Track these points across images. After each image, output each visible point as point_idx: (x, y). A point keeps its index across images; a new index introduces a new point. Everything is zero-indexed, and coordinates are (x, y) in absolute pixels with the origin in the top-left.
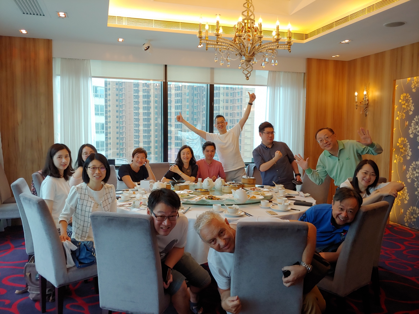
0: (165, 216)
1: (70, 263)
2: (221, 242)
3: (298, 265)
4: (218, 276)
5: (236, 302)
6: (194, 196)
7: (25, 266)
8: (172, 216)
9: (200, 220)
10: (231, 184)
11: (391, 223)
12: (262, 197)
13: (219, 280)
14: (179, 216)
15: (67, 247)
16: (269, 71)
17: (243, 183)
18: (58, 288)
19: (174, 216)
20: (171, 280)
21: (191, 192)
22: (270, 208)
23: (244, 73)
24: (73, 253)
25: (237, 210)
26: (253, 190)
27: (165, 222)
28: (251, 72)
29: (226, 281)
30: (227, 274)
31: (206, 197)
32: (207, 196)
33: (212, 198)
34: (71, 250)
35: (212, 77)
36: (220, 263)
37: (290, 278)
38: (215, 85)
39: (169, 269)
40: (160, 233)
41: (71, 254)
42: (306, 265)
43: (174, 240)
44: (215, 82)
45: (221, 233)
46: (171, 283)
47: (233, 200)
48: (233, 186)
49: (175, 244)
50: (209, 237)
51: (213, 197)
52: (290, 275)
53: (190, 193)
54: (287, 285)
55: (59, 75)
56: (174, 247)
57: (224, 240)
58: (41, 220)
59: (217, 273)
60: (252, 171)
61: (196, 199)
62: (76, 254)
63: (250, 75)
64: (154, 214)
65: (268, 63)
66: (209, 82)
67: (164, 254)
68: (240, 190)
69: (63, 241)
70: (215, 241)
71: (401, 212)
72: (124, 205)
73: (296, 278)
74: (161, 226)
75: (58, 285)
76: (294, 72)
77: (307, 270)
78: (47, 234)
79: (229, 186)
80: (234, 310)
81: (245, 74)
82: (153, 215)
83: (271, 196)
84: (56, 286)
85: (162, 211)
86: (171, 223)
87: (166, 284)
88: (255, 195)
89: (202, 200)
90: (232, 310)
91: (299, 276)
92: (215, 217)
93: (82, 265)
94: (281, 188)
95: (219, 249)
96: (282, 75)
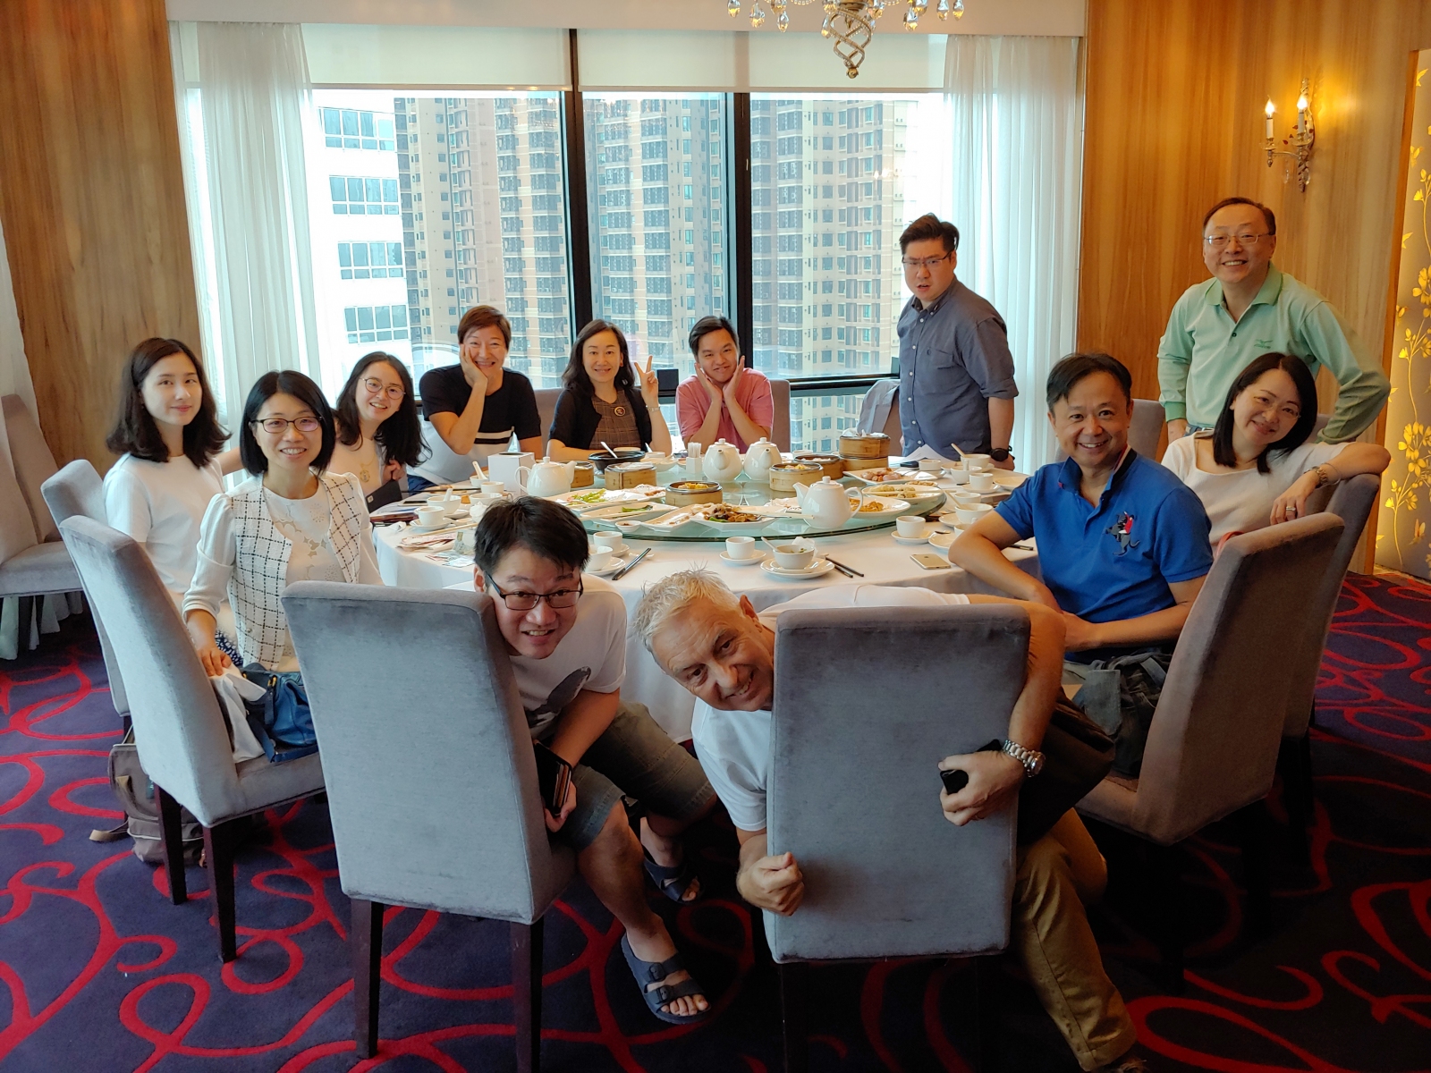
0: (534, 594)
1: (246, 746)
2: (722, 676)
3: (993, 750)
4: (726, 786)
5: (786, 875)
6: (667, 507)
7: (112, 751)
8: (561, 593)
9: (651, 601)
10: (803, 460)
11: (1379, 571)
12: (905, 505)
13: (730, 799)
14: (584, 591)
15: (229, 694)
16: (950, 36)
17: (846, 456)
18: (212, 829)
19: (568, 591)
20: (571, 803)
21: (659, 492)
22: (928, 543)
23: (840, 54)
24: (254, 711)
25: (806, 557)
26: (875, 478)
27: (537, 614)
28: (864, 49)
29: (754, 804)
30: (756, 781)
31: (705, 513)
32: (714, 506)
33: (726, 516)
34: (245, 701)
35: (742, 68)
36: (730, 742)
37: (966, 795)
38: (754, 96)
39: (562, 766)
40: (520, 651)
41: (247, 718)
42: (1023, 751)
43: (579, 670)
44: (752, 84)
45: (720, 649)
46: (571, 814)
47: (801, 521)
48: (806, 468)
49: (584, 680)
50: (682, 659)
51: (729, 510)
52: (967, 786)
53: (655, 496)
54: (958, 818)
55: (194, 85)
56: (582, 689)
57: (734, 669)
58: (133, 608)
59: (725, 777)
60: (887, 405)
61: (674, 519)
62: (263, 714)
63: (863, 58)
64: (497, 587)
65: (925, 9)
66: (732, 83)
67: (550, 713)
68: (825, 486)
69: (215, 677)
70: (702, 672)
71: (1416, 535)
72: (426, 545)
73: (986, 797)
74: (524, 627)
75: (210, 819)
76: (1042, 36)
77: (1026, 768)
78: (155, 654)
79: (793, 468)
80: (777, 899)
81: (844, 57)
82: (493, 592)
83: (939, 497)
84: (204, 824)
85: (523, 575)
86: (558, 615)
87: (556, 816)
88: (878, 500)
89: (692, 522)
90: (771, 902)
91: (998, 788)
92: (703, 591)
93: (284, 753)
94: (980, 468)
95: (720, 700)
96: (996, 49)
